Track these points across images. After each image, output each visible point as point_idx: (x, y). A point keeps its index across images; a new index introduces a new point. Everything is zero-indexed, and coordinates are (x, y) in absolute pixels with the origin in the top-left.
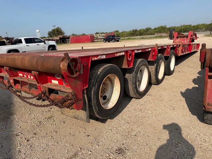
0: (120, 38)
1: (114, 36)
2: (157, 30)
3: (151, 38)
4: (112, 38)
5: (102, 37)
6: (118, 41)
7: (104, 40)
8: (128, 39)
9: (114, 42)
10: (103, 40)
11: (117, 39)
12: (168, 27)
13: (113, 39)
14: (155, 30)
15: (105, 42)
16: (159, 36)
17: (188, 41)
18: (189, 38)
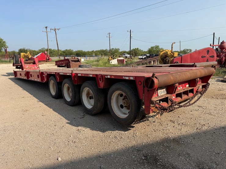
17: (38, 67)
18: (38, 64)
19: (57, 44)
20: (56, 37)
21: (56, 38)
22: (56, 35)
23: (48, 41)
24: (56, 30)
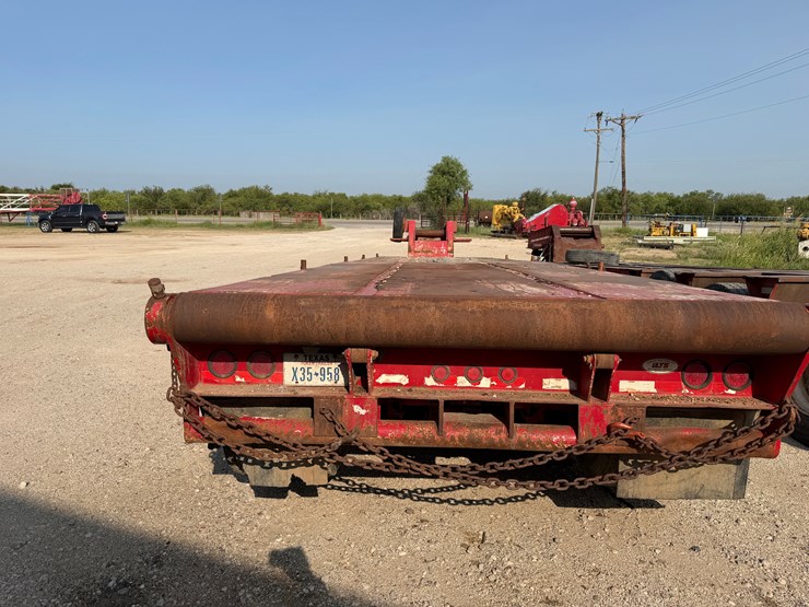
0: (123, 220)
1: (95, 208)
2: (242, 199)
3: (242, 226)
4: (86, 215)
5: (13, 206)
6: (113, 230)
7: (41, 221)
8: (146, 224)
9: (97, 232)
10: (36, 218)
11: (109, 220)
12: (277, 192)
13: (93, 219)
14: (232, 200)
15: (50, 231)
16: (268, 224)
17: (450, 249)
18: (451, 242)
19: (623, 173)
20: (623, 146)
21: (623, 151)
22: (623, 141)
23: (597, 162)
24: (626, 121)
